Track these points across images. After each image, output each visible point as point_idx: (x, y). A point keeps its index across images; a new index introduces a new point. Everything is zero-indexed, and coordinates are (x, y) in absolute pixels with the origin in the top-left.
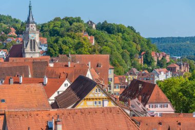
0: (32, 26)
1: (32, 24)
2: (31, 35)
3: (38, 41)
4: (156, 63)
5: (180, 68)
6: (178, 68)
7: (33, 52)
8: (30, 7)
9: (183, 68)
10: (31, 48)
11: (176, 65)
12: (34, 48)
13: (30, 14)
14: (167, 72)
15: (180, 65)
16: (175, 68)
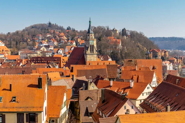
0: (91, 35)
1: (91, 34)
2: (91, 42)
5: (177, 60)
6: (176, 60)
7: (92, 53)
8: (90, 22)
9: (179, 60)
10: (91, 51)
11: (174, 58)
12: (93, 51)
13: (90, 27)
14: (169, 63)
15: (177, 58)
16: (174, 60)
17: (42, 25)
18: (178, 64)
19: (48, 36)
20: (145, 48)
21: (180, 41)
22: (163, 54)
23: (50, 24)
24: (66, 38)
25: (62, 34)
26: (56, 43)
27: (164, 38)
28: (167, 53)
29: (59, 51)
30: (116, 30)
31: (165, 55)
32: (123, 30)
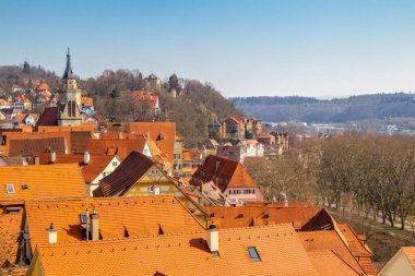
0: (70, 83)
1: (71, 80)
3: (79, 103)
4: (243, 133)
5: (276, 139)
6: (273, 139)
7: (73, 118)
8: (68, 56)
9: (279, 139)
10: (69, 112)
11: (270, 135)
12: (74, 112)
14: (257, 145)
15: (276, 135)
16: (269, 139)
17: (10, 68)
18: (277, 147)
19: (15, 90)
20: (214, 115)
21: (309, 105)
22: (250, 126)
23: (26, 65)
24: (50, 94)
25: (45, 86)
26: (27, 104)
27: (276, 98)
28: (259, 125)
29: (27, 120)
30: (156, 79)
31: (255, 129)
32: (171, 78)
